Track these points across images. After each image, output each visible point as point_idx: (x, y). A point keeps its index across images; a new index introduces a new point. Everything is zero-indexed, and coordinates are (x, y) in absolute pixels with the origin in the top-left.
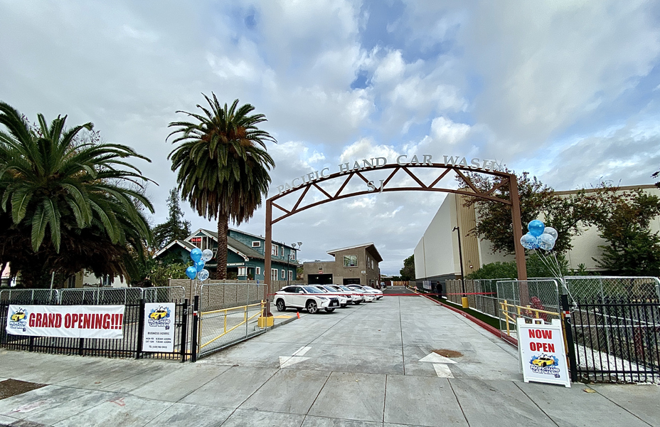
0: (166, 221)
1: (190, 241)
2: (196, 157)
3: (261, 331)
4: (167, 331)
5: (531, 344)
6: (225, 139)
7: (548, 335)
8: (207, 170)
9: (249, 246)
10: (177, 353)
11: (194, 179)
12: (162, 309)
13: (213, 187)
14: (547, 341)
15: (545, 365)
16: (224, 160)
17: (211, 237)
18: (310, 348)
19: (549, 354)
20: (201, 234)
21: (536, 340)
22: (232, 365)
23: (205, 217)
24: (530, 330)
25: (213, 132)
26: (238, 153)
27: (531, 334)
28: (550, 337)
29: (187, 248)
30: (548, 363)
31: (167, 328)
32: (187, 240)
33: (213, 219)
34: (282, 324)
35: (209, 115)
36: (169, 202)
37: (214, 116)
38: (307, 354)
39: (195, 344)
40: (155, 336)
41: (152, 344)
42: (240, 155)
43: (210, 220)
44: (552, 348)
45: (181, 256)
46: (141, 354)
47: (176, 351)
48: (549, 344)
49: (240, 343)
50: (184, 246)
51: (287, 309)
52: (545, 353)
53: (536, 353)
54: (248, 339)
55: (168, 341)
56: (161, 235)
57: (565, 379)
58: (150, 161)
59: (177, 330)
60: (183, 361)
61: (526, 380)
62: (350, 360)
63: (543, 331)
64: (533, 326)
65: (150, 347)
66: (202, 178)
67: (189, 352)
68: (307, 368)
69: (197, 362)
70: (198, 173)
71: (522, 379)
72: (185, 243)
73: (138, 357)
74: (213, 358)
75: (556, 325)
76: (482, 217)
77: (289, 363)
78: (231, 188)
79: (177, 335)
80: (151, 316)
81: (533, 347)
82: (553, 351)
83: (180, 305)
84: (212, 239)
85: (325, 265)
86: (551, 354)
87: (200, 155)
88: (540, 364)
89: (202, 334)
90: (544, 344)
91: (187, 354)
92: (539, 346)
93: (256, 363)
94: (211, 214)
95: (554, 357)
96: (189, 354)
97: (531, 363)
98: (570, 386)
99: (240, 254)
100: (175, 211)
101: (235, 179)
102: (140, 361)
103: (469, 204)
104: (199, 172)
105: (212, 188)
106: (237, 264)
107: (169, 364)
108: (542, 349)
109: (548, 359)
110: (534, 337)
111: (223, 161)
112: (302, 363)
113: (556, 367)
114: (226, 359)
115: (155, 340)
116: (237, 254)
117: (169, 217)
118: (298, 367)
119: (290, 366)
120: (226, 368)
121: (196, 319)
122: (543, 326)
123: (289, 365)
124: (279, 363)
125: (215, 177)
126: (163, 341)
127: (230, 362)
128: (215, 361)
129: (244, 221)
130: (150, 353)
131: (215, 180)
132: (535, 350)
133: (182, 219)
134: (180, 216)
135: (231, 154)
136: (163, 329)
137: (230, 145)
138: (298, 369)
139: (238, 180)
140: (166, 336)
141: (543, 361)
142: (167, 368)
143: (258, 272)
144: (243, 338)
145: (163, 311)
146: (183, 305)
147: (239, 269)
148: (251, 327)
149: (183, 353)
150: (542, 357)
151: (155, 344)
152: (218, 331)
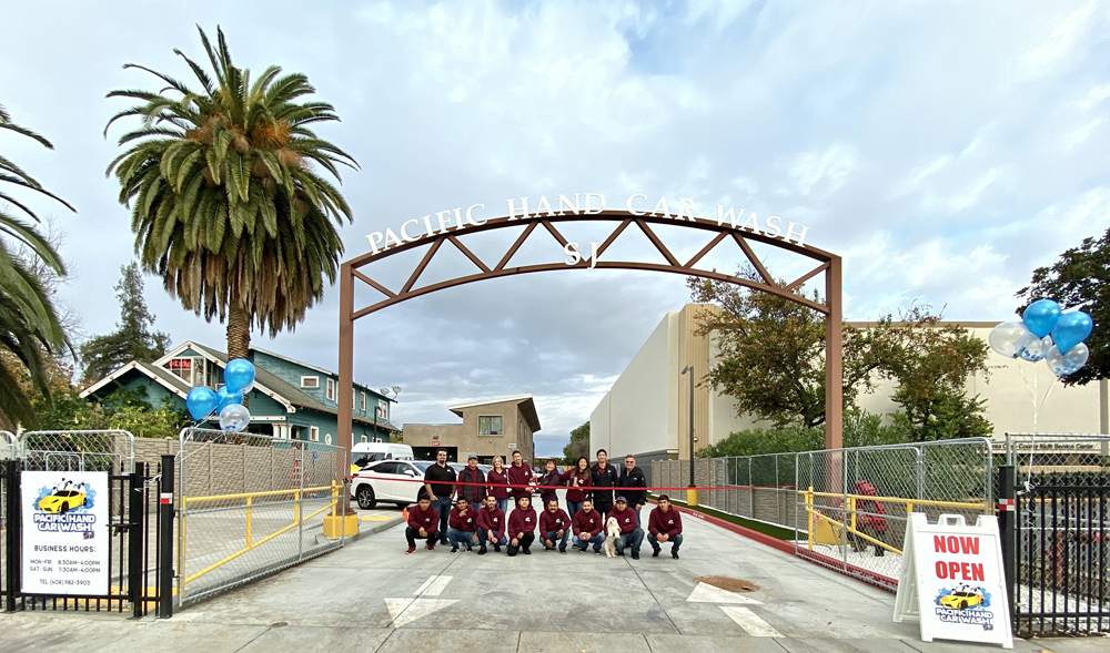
0: (116, 330)
1: (167, 366)
2: (175, 174)
3: (331, 546)
4: (89, 542)
5: (938, 564)
6: (243, 142)
7: (972, 546)
8: (201, 206)
9: (297, 385)
10: (120, 598)
11: (170, 223)
12: (70, 488)
13: (218, 244)
14: (970, 558)
15: (964, 605)
16: (243, 189)
17: (213, 359)
18: (450, 578)
19: (973, 584)
20: (189, 351)
21: (948, 557)
22: (268, 622)
23: (197, 313)
24: (936, 537)
25: (214, 121)
26: (275, 175)
27: (940, 544)
28: (976, 551)
29: (159, 380)
30: (971, 601)
31: (88, 535)
32: (159, 363)
33: (216, 318)
34: (375, 531)
35: (205, 80)
36: (121, 292)
37: (216, 85)
38: (449, 592)
39: (166, 574)
40: (55, 556)
41: (48, 576)
42: (279, 181)
43: (208, 320)
44: (979, 572)
45: (146, 395)
46: (18, 600)
47: (115, 590)
48: (974, 565)
49: (284, 569)
50: (152, 375)
51: (378, 504)
52: (965, 582)
53: (948, 583)
54: (305, 562)
55: (92, 567)
56: (104, 358)
57: (1002, 632)
58: (48, 145)
59: (117, 540)
60: (138, 614)
61: (927, 636)
62: (547, 603)
63: (962, 539)
64: (943, 528)
65: (43, 581)
66: (191, 225)
67: (152, 592)
68: (457, 624)
69: (176, 618)
70: (181, 210)
71: (919, 636)
72: (155, 370)
73: (12, 608)
74: (221, 607)
75: (988, 526)
76: (721, 355)
77: (411, 613)
78: (257, 252)
79: (116, 554)
80: (42, 505)
81: (943, 570)
82: (982, 579)
83: (122, 479)
84: (215, 365)
85: (444, 430)
86: (978, 583)
87: (185, 169)
88: (955, 604)
89: (187, 550)
90: (964, 565)
91: (147, 599)
92: (954, 568)
93: (330, 615)
94: (211, 310)
95: (983, 590)
96: (152, 599)
97: (938, 602)
98: (1012, 647)
99: (277, 397)
100: (135, 311)
101: (267, 233)
102: (17, 617)
103: (704, 331)
104: (184, 208)
105: (215, 247)
106: (271, 418)
107: (96, 625)
108: (959, 575)
109: (971, 595)
110: (944, 551)
111: (238, 189)
112: (444, 612)
113: (986, 609)
114: (254, 609)
115: (55, 565)
116: (270, 398)
117: (121, 322)
118: (437, 622)
119: (416, 621)
120: (252, 632)
121: (168, 513)
122: (962, 529)
123: (413, 618)
124: (387, 613)
125: (221, 221)
126: (79, 566)
127: (264, 616)
128: (225, 613)
129: (285, 326)
130: (44, 597)
131: (220, 230)
132: (945, 576)
133: (151, 329)
134: (147, 321)
135: (256, 179)
136: (77, 539)
137: (255, 155)
138: (436, 626)
139: (273, 234)
140: (87, 556)
141: (961, 599)
142: (89, 635)
143: (313, 437)
144: (290, 560)
145: (74, 494)
146: (131, 477)
147: (276, 429)
148: (308, 536)
149: (136, 595)
150: (959, 590)
151: (57, 574)
152: (231, 545)
